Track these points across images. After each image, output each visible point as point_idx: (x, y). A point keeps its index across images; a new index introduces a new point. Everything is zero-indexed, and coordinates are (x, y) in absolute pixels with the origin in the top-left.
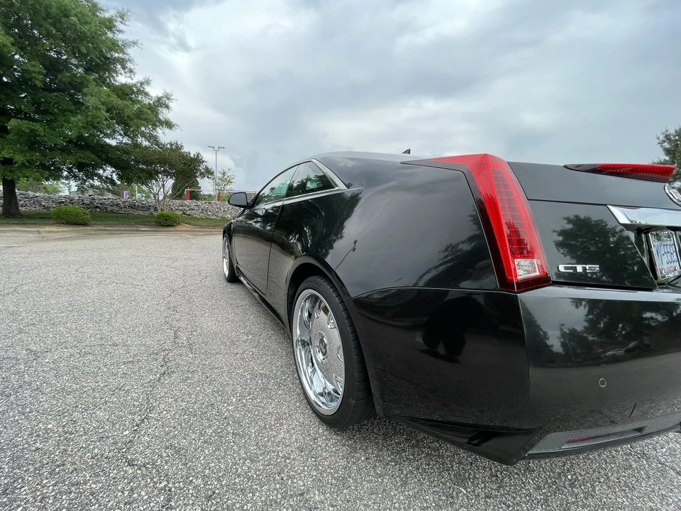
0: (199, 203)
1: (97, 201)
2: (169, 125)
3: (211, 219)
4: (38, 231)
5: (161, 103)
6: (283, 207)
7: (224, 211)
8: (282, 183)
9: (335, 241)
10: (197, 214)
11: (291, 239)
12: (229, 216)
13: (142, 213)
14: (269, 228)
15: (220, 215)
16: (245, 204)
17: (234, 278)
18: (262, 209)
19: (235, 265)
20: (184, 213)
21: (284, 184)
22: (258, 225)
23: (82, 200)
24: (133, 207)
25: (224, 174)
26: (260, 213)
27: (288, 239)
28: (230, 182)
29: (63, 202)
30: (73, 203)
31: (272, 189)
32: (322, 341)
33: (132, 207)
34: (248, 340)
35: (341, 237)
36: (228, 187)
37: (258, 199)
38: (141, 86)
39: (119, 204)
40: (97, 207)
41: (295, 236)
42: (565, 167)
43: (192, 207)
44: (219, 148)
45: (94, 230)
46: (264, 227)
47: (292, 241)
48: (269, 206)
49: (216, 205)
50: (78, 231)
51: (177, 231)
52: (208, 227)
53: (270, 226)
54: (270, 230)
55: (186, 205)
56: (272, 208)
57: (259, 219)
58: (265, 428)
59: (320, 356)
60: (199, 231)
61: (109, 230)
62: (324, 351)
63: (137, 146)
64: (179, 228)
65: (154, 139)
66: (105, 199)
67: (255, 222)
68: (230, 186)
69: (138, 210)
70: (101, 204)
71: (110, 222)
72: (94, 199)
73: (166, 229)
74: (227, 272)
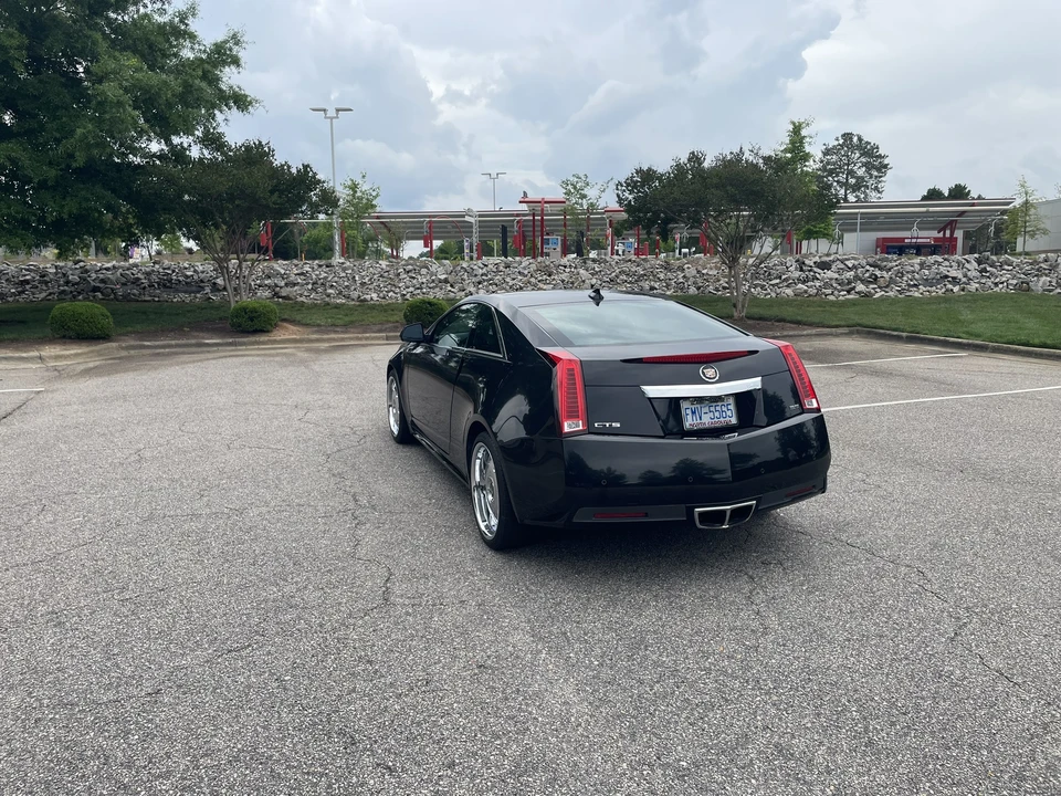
0: (307, 268)
1: (94, 276)
2: (241, 102)
3: (337, 307)
4: (40, 358)
5: (223, 55)
7: (363, 284)
10: (302, 294)
12: (374, 296)
13: (187, 298)
15: (355, 295)
17: (407, 436)
19: (409, 419)
20: (276, 295)
23: (64, 275)
24: (167, 284)
25: (354, 187)
29: (27, 282)
30: (46, 283)
32: (491, 485)
33: (164, 286)
38: (181, 21)
39: (138, 279)
40: (96, 289)
43: (292, 278)
44: (338, 110)
45: (123, 348)
49: (344, 270)
50: (99, 354)
51: (275, 342)
52: (333, 327)
55: (279, 273)
59: (490, 497)
60: (318, 340)
61: (148, 347)
62: (492, 492)
63: (179, 155)
64: (279, 335)
65: (213, 141)
66: (107, 269)
69: (177, 291)
70: (103, 281)
71: (139, 327)
72: (87, 271)
73: (252, 339)
74: (395, 429)
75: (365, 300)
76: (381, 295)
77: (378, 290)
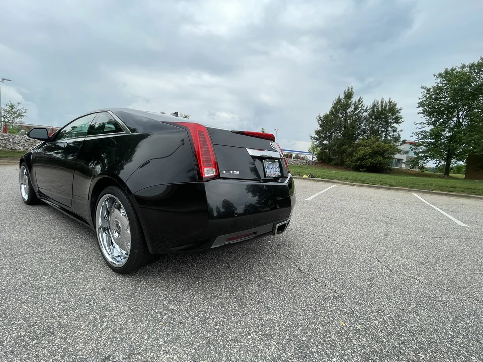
6: (85, 142)
7: (14, 143)
8: (83, 124)
9: (125, 164)
11: (91, 165)
12: (21, 148)
14: (71, 158)
16: (46, 138)
17: (35, 199)
18: (63, 142)
19: (36, 190)
21: (86, 124)
22: (59, 156)
25: (12, 107)
26: (62, 145)
27: (88, 166)
28: (20, 115)
31: (74, 128)
32: (117, 225)
34: (55, 242)
35: (131, 161)
36: (17, 120)
37: (59, 134)
41: (93, 162)
42: (231, 131)
44: (3, 80)
46: (66, 157)
47: (91, 167)
48: (70, 141)
53: (72, 156)
54: (73, 160)
56: (74, 143)
57: (60, 151)
58: (75, 285)
59: (116, 235)
62: (119, 231)
67: (55, 153)
68: (21, 120)
74: (26, 197)
75: (15, 149)
76: (25, 148)
77: (23, 146)
